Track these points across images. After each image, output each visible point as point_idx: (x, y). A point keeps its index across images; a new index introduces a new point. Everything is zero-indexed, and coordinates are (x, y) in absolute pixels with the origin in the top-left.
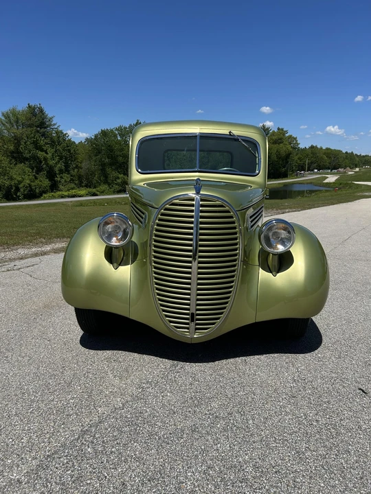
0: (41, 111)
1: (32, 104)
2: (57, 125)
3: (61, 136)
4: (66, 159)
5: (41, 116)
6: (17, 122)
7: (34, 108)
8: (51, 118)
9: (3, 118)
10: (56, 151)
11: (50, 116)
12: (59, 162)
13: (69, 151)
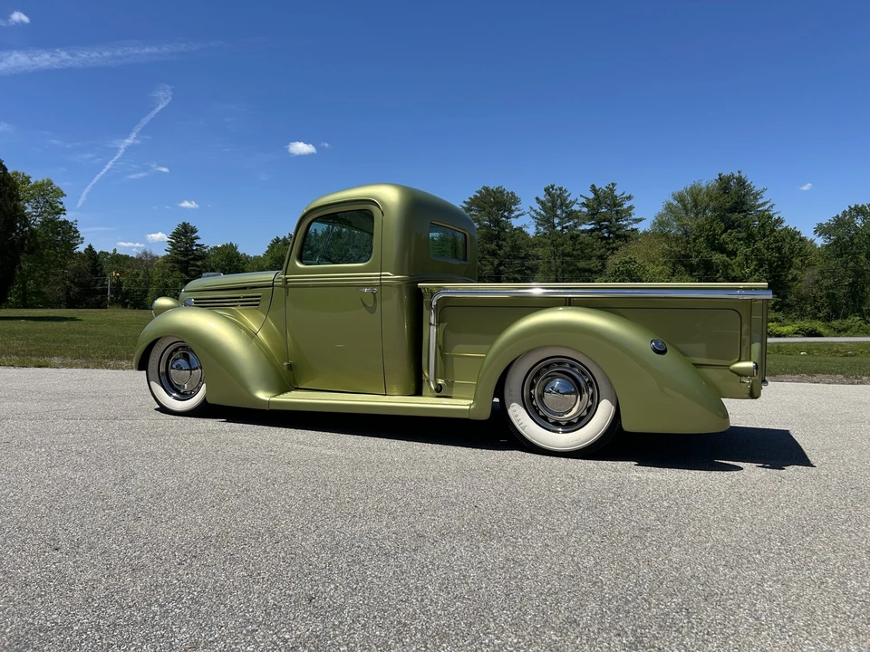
0: (741, 182)
1: (726, 173)
2: (770, 204)
3: (769, 224)
4: (770, 265)
5: (736, 193)
6: (696, 206)
7: (729, 179)
8: (758, 194)
9: (675, 203)
10: (752, 252)
11: (757, 189)
12: (756, 270)
13: (779, 249)
